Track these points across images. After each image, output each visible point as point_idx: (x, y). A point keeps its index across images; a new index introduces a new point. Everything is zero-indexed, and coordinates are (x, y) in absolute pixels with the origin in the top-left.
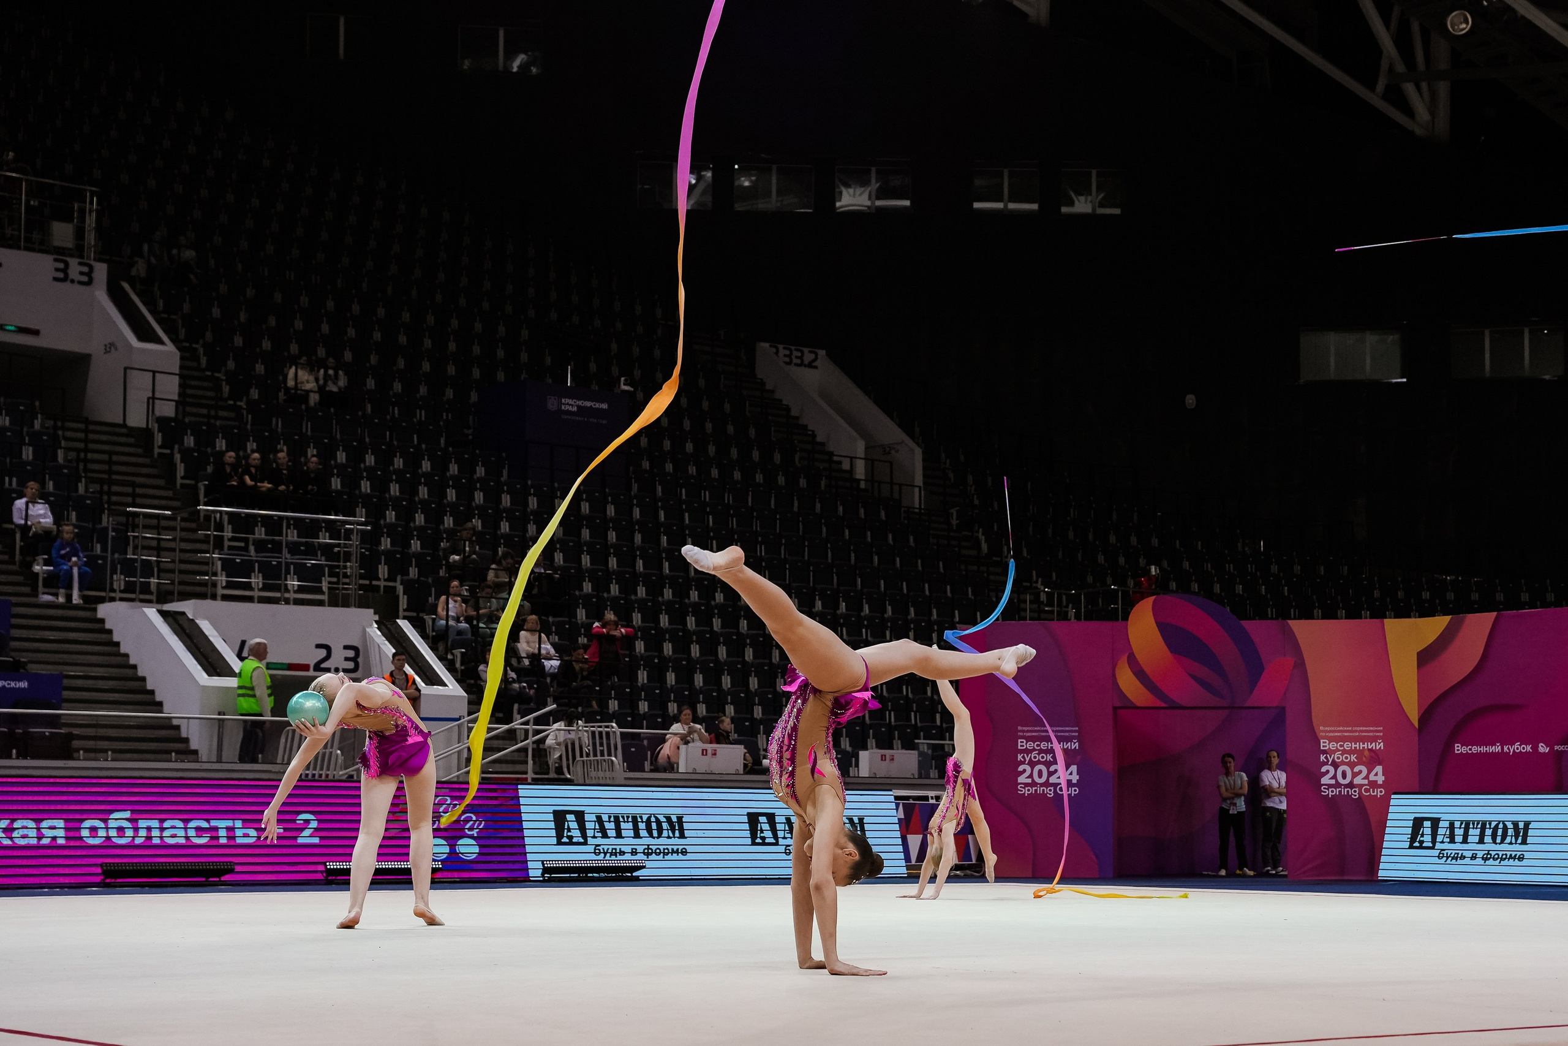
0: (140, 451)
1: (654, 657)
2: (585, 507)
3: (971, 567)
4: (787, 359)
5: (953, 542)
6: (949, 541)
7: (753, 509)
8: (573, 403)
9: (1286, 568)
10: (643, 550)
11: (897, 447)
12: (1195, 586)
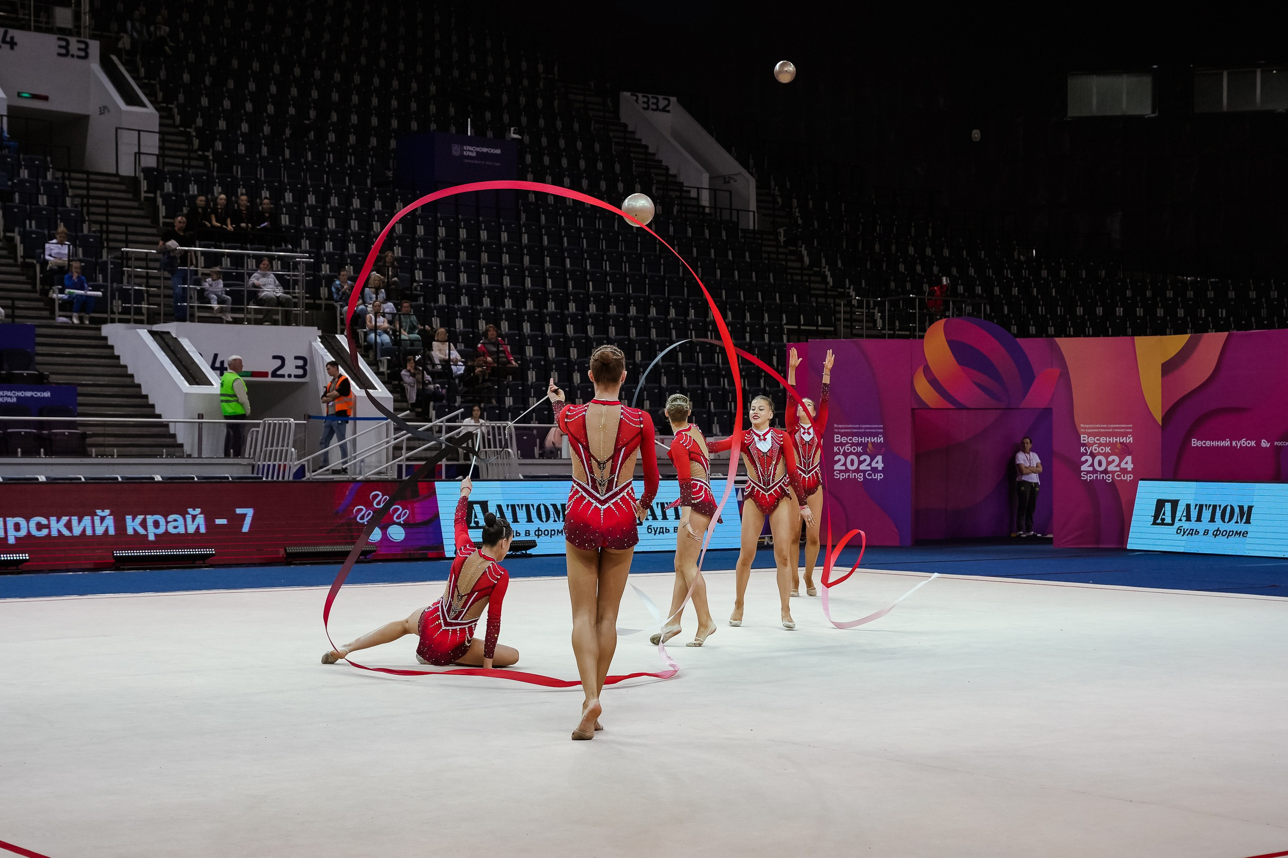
0: (130, 196)
1: (541, 360)
2: (484, 235)
3: (795, 278)
4: (646, 106)
5: (781, 257)
6: (778, 256)
7: (618, 233)
8: (472, 149)
9: (1054, 273)
10: (531, 270)
11: (733, 177)
12: (979, 290)
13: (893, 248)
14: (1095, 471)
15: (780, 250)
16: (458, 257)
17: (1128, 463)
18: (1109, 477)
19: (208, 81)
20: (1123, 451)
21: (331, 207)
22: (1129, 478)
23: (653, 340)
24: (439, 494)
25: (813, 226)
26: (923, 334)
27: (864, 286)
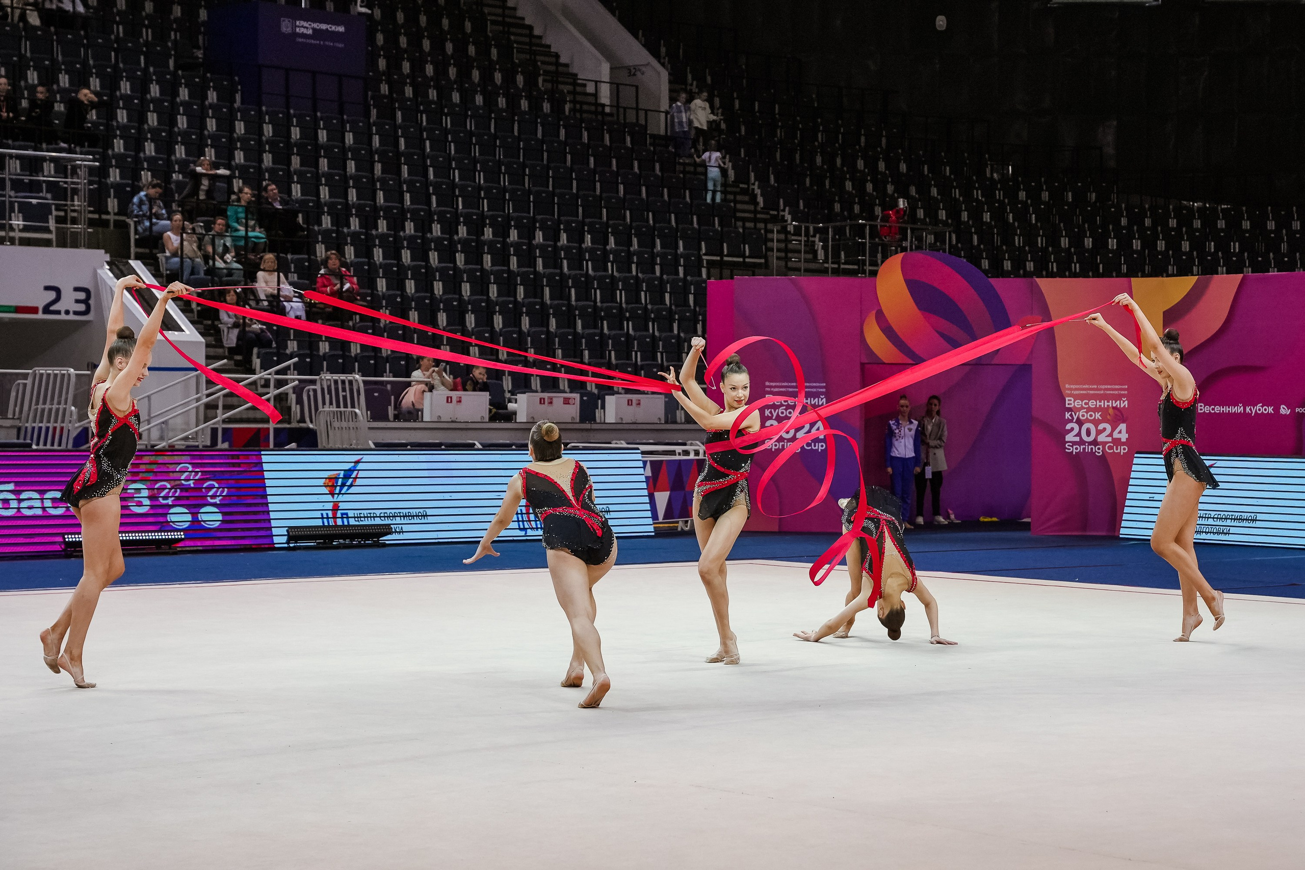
1: (396, 296)
2: (323, 136)
6: (695, 169)
7: (495, 137)
8: (307, 25)
9: (1034, 195)
10: (383, 181)
11: (640, 68)
12: (942, 215)
13: (839, 161)
14: (1082, 442)
16: (289, 163)
17: (1122, 432)
18: (1099, 449)
20: (1117, 417)
21: (121, 95)
22: (1123, 450)
23: (539, 272)
24: (265, 467)
25: (740, 132)
26: (875, 268)
27: (802, 208)
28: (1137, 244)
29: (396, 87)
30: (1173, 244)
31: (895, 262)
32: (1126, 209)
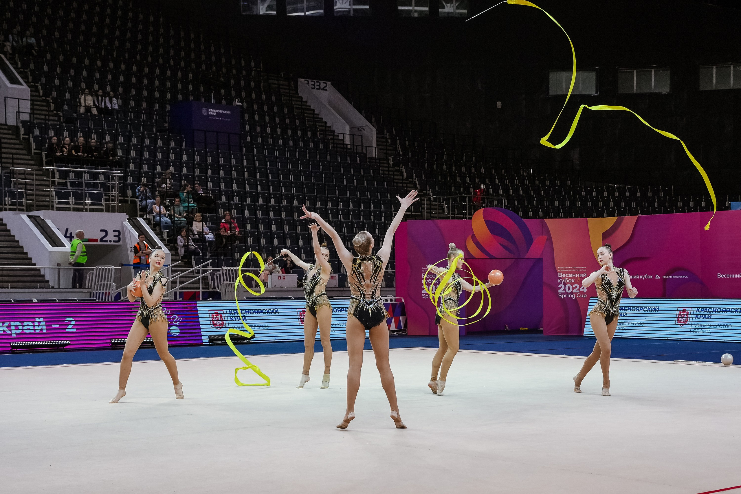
0: (14, 137)
1: (255, 232)
2: (221, 160)
3: (399, 185)
4: (313, 87)
5: (391, 173)
6: (389, 173)
7: (298, 160)
8: (214, 111)
9: (542, 182)
10: (248, 180)
11: (364, 128)
12: (501, 192)
13: (453, 168)
14: (566, 293)
15: (390, 169)
16: (207, 173)
18: (574, 296)
19: (58, 70)
21: (133, 144)
22: (584, 296)
24: (198, 308)
25: (409, 156)
26: (471, 216)
27: (437, 189)
28: (589, 204)
29: (254, 138)
30: (606, 203)
31: (480, 212)
32: (584, 187)
